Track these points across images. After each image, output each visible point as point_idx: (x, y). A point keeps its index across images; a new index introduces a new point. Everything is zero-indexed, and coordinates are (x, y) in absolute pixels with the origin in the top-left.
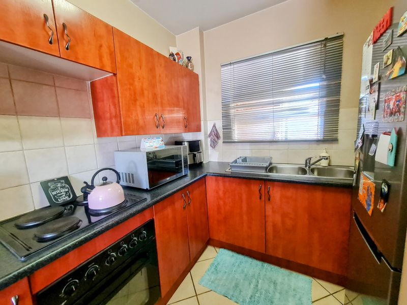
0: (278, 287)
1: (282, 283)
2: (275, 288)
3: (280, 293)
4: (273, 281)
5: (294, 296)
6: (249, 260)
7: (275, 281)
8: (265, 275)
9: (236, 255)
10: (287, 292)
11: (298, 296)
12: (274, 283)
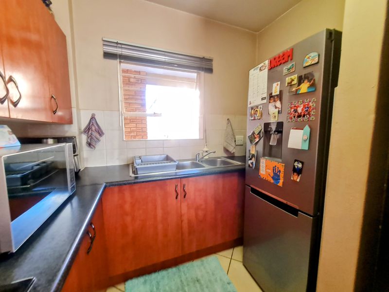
0: (202, 282)
1: (202, 276)
2: (201, 285)
3: (207, 287)
4: (196, 279)
5: (216, 281)
6: (163, 273)
7: (197, 278)
8: (187, 278)
9: (147, 277)
10: (210, 281)
11: (218, 279)
12: (198, 281)
